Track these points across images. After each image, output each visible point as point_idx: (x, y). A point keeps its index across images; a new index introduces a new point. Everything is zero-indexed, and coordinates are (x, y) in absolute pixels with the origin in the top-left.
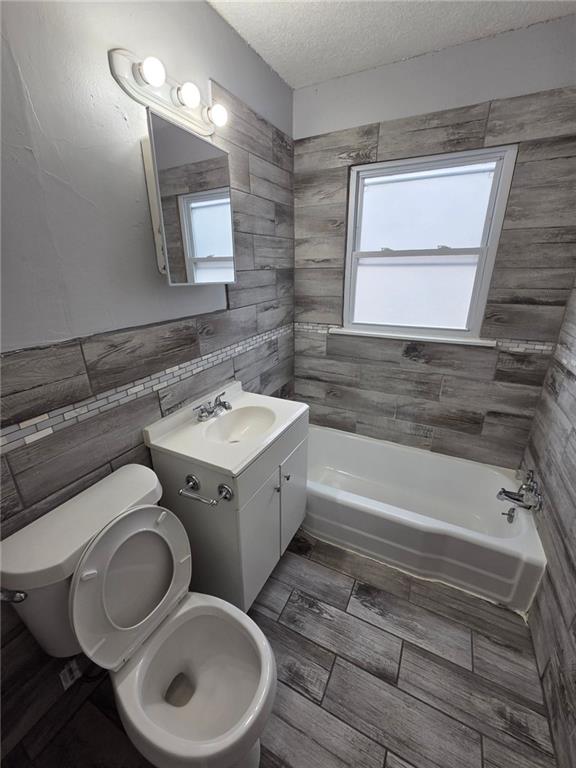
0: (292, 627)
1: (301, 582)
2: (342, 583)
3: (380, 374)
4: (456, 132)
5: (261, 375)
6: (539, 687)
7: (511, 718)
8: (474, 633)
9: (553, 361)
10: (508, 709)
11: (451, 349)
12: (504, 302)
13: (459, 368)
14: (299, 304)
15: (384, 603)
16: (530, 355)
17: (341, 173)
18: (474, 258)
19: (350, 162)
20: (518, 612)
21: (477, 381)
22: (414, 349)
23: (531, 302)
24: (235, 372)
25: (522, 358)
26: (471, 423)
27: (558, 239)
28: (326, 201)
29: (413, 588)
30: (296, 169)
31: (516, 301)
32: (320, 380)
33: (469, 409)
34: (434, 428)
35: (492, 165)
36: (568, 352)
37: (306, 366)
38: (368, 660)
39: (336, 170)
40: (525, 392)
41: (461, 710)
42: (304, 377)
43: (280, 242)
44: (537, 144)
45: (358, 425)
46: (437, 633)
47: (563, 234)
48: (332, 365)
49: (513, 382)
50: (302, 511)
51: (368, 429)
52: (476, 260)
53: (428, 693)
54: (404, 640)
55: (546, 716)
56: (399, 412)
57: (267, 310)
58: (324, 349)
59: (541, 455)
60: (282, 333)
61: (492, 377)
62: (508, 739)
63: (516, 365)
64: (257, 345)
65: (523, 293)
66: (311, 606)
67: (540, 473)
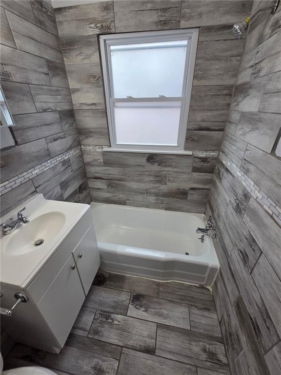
0: (96, 337)
1: (101, 304)
2: (124, 297)
3: (136, 173)
4: (163, 14)
5: (60, 184)
6: (219, 327)
7: (209, 351)
8: (190, 306)
9: (218, 160)
10: (207, 346)
11: (170, 157)
12: (195, 130)
13: (175, 167)
14: (81, 134)
15: (147, 303)
16: (208, 158)
17: (93, 40)
18: (179, 104)
19: (97, 31)
20: (208, 287)
21: (184, 173)
22: (152, 158)
23: (208, 129)
24: (36, 188)
25: (204, 160)
26: (182, 194)
27: (220, 93)
28: (86, 61)
29: (161, 289)
30: (60, 33)
31: (201, 129)
32: (102, 179)
33: (181, 188)
34: (165, 199)
35: (185, 42)
36: (225, 157)
37: (93, 171)
38: (139, 344)
39: (89, 37)
40: (206, 177)
41: (186, 356)
42: (92, 178)
43: (57, 90)
44: (209, 29)
45: (127, 201)
46: (173, 313)
47: (222, 90)
48: (107, 170)
49: (200, 172)
50: (98, 260)
51: (133, 203)
52: (180, 104)
53: (170, 352)
54: (157, 323)
55: (223, 343)
56: (147, 192)
57: (55, 140)
58: (102, 160)
59: (214, 210)
60: (72, 154)
61: (191, 171)
62: (209, 364)
63: (202, 164)
64: (53, 165)
65: (204, 125)
66: (107, 319)
67: (214, 219)
